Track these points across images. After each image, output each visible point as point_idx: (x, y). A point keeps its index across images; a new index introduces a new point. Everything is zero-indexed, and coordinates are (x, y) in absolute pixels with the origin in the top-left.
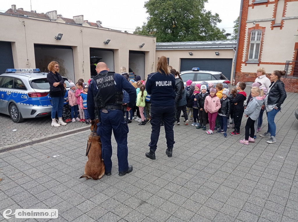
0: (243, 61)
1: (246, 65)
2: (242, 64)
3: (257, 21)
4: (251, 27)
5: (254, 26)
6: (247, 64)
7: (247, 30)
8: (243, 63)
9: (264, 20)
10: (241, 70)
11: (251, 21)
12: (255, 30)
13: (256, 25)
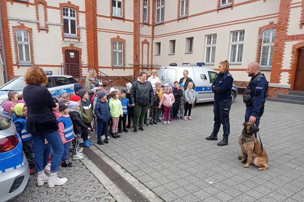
0: (14, 62)
1: (18, 68)
2: (13, 67)
3: (21, 20)
4: (16, 26)
5: (19, 25)
6: (20, 67)
7: (11, 30)
8: (15, 65)
9: (29, 21)
10: (14, 74)
11: (13, 18)
12: (20, 30)
13: (21, 24)
